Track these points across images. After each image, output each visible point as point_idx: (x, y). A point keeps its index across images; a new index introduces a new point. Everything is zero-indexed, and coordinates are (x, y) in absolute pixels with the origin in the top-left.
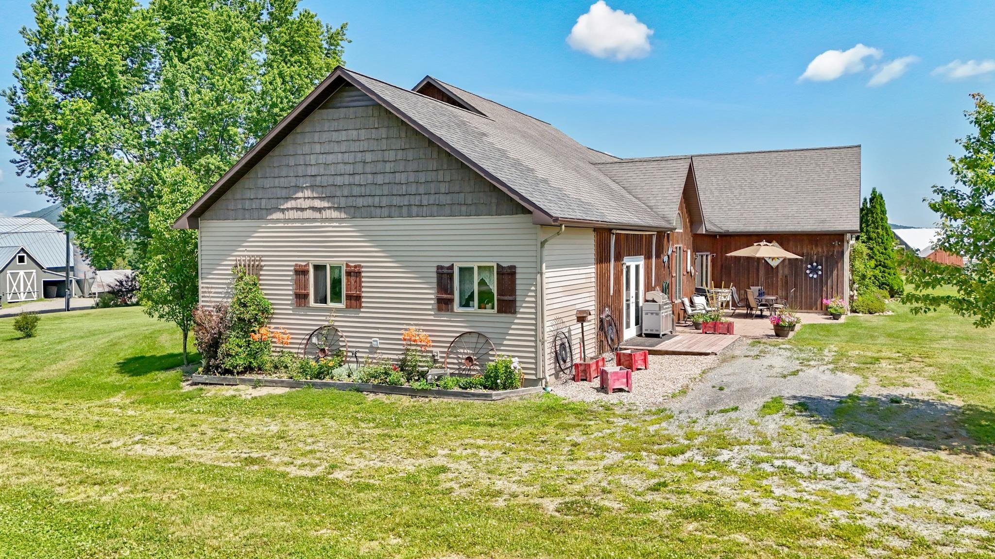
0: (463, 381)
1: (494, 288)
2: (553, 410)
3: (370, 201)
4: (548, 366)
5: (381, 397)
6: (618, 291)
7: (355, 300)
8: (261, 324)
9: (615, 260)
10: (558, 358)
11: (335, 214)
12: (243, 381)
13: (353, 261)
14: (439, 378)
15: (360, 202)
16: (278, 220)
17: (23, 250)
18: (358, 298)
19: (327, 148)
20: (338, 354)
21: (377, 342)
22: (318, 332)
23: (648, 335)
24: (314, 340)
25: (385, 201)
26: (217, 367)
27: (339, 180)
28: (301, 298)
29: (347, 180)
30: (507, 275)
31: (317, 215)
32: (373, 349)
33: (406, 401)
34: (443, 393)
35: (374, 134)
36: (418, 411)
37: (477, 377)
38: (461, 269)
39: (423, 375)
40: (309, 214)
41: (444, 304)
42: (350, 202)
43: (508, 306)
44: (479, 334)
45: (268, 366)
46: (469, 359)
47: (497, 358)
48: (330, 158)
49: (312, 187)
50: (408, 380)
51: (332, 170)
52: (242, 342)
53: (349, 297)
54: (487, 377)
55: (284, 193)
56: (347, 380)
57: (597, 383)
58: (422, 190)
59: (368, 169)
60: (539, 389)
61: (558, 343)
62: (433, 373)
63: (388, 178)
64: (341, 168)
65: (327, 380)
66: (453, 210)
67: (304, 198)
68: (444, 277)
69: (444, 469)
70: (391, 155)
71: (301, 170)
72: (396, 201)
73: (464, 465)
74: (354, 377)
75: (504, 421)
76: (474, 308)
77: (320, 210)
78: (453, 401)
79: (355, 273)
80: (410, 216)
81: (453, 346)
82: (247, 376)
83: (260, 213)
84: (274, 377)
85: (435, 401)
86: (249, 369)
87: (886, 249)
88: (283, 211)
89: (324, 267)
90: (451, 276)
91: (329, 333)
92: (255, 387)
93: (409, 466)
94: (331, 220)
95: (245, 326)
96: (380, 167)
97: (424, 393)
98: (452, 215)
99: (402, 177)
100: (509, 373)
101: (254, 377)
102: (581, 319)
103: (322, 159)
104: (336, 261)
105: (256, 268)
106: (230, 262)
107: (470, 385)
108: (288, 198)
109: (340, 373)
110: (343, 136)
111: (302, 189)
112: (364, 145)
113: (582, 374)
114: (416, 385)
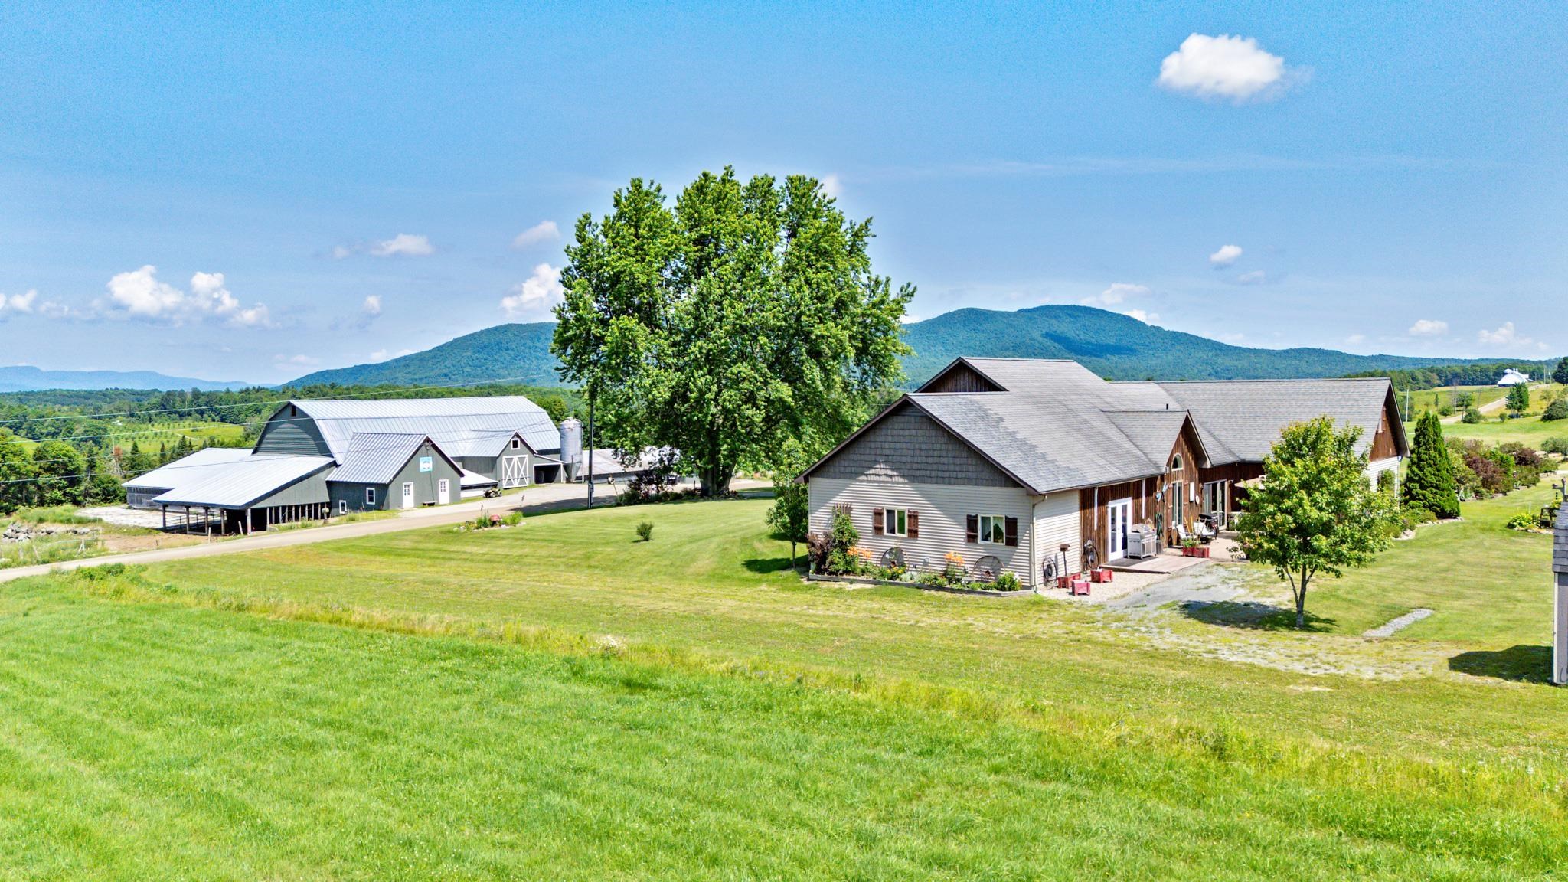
0: (984, 585)
1: (1003, 529)
2: (1037, 603)
3: (924, 473)
4: (1039, 578)
5: (933, 592)
6: (1102, 527)
7: (914, 533)
8: (853, 544)
9: (1099, 505)
10: (1047, 573)
11: (901, 480)
12: (844, 580)
13: (913, 508)
14: (969, 583)
15: (917, 473)
16: (863, 481)
17: (517, 435)
18: (916, 532)
19: (896, 439)
20: (903, 565)
21: (929, 560)
22: (891, 551)
23: (1132, 557)
24: (887, 556)
25: (934, 474)
26: (826, 570)
27: (904, 459)
28: (878, 530)
29: (909, 459)
30: (1012, 523)
31: (889, 479)
32: (926, 564)
33: (948, 595)
34: (971, 591)
35: (927, 433)
36: (957, 601)
37: (993, 583)
38: (983, 518)
39: (959, 580)
40: (883, 478)
41: (971, 539)
42: (911, 472)
43: (1012, 542)
44: (994, 558)
45: (859, 571)
46: (988, 572)
47: (1005, 573)
48: (898, 445)
49: (886, 462)
50: (950, 583)
51: (899, 452)
52: (841, 556)
53: (910, 531)
54: (999, 583)
55: (867, 464)
56: (910, 582)
57: (1070, 590)
58: (957, 468)
59: (923, 453)
60: (1031, 591)
61: (1046, 564)
62: (965, 580)
63: (936, 460)
64: (905, 452)
65: (898, 581)
66: (978, 482)
67: (880, 469)
68: (971, 522)
69: (971, 624)
70: (938, 446)
71: (879, 451)
72: (940, 474)
73: (981, 624)
74: (916, 579)
75: (1006, 608)
76: (991, 542)
77: (891, 476)
78: (977, 596)
79: (914, 517)
80: (950, 483)
81: (978, 564)
82: (845, 576)
83: (852, 475)
84: (862, 578)
85: (967, 596)
86: (847, 572)
87: (1438, 471)
88: (867, 475)
89: (893, 512)
90: (976, 521)
91: (897, 552)
92: (851, 583)
93: (954, 623)
94: (898, 483)
95: (843, 547)
96: (931, 453)
97: (960, 591)
98: (976, 485)
99: (945, 460)
100: (1013, 582)
101: (851, 577)
102: (1063, 549)
103: (893, 445)
104: (902, 508)
105: (848, 509)
106: (831, 504)
107: (988, 588)
108: (871, 468)
109: (906, 577)
110: (907, 432)
111: (879, 463)
112: (921, 439)
113: (1063, 583)
114: (955, 586)
